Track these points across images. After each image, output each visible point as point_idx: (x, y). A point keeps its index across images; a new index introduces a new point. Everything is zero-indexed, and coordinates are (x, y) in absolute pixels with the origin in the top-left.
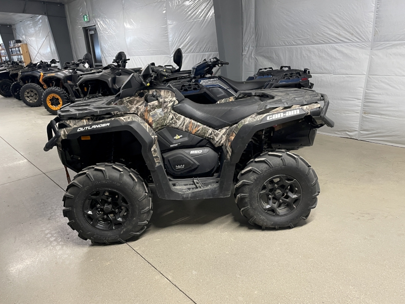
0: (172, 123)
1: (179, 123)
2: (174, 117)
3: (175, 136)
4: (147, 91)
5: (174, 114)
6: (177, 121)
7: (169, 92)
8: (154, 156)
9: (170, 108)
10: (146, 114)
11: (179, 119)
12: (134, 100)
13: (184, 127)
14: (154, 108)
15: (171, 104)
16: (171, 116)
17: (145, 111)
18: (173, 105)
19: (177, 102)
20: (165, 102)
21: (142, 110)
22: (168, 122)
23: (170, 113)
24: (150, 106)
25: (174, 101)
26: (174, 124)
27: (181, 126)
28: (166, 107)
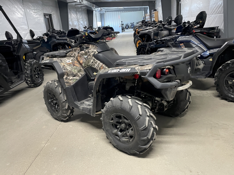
0: (92, 65)
1: (96, 65)
2: (94, 61)
3: (94, 73)
4: (83, 45)
5: (94, 60)
6: (95, 64)
7: (94, 46)
8: (65, 81)
9: (92, 56)
10: (79, 58)
11: (96, 63)
12: (77, 49)
13: (99, 68)
14: (82, 55)
15: (93, 53)
16: (92, 61)
17: (78, 56)
18: (94, 54)
19: (97, 52)
20: (89, 52)
21: (76, 55)
22: (90, 63)
23: (92, 59)
24: (80, 53)
25: (95, 52)
26: (94, 65)
27: (97, 67)
28: (89, 55)
